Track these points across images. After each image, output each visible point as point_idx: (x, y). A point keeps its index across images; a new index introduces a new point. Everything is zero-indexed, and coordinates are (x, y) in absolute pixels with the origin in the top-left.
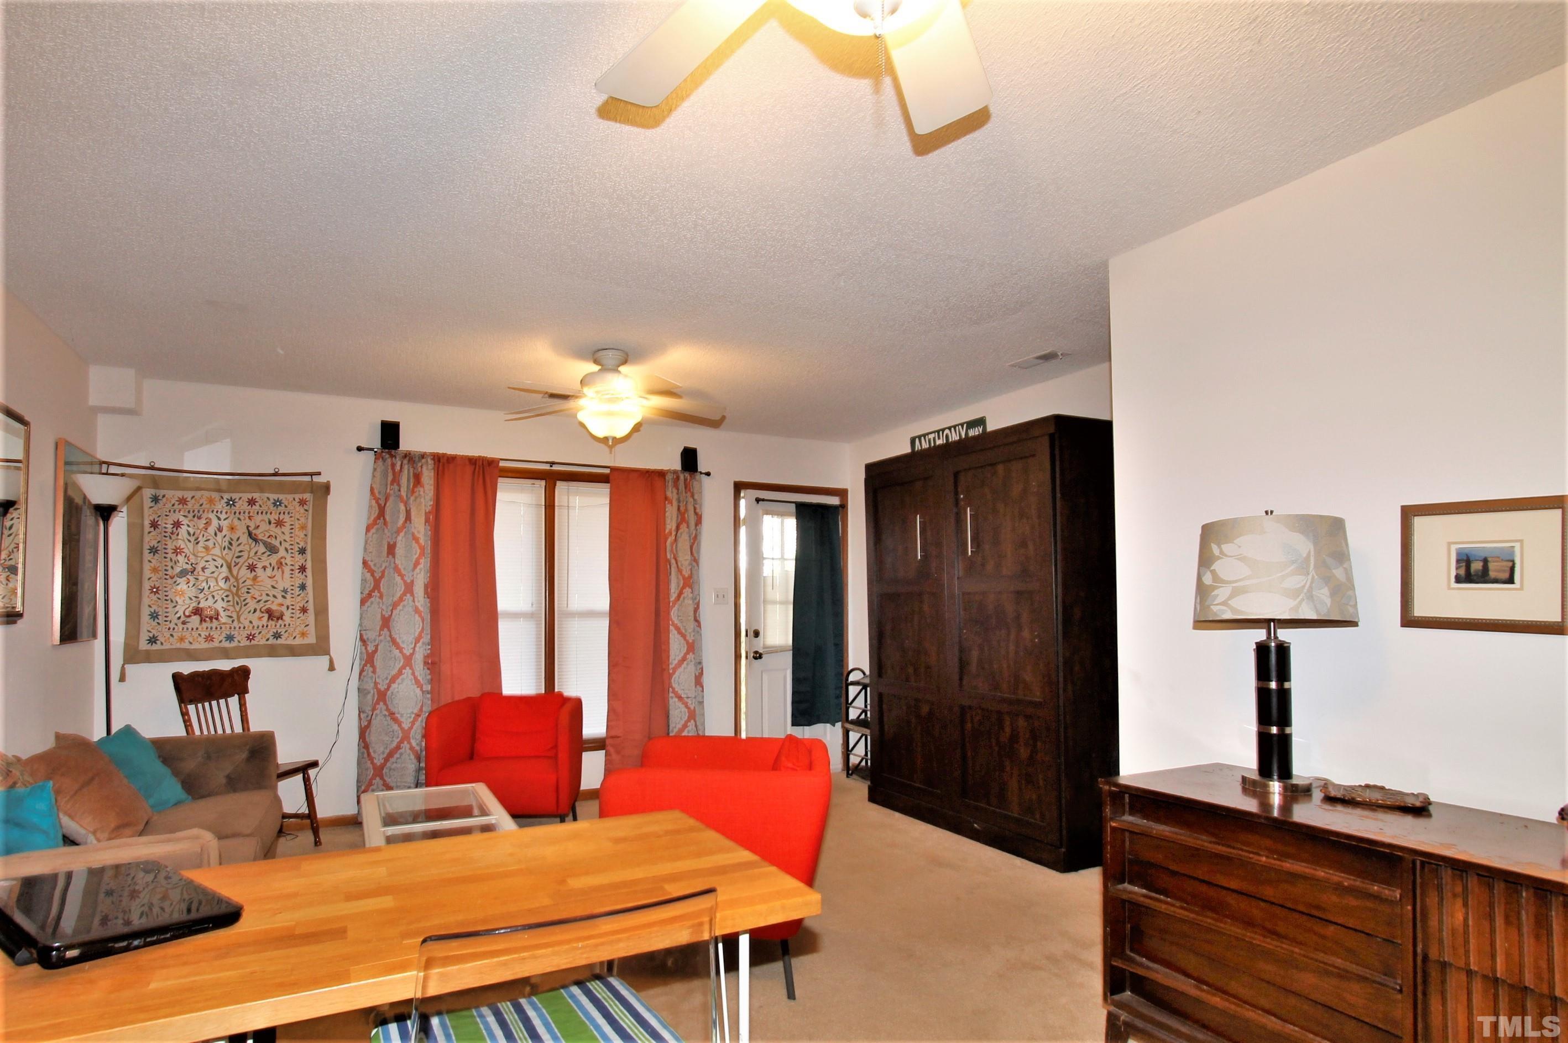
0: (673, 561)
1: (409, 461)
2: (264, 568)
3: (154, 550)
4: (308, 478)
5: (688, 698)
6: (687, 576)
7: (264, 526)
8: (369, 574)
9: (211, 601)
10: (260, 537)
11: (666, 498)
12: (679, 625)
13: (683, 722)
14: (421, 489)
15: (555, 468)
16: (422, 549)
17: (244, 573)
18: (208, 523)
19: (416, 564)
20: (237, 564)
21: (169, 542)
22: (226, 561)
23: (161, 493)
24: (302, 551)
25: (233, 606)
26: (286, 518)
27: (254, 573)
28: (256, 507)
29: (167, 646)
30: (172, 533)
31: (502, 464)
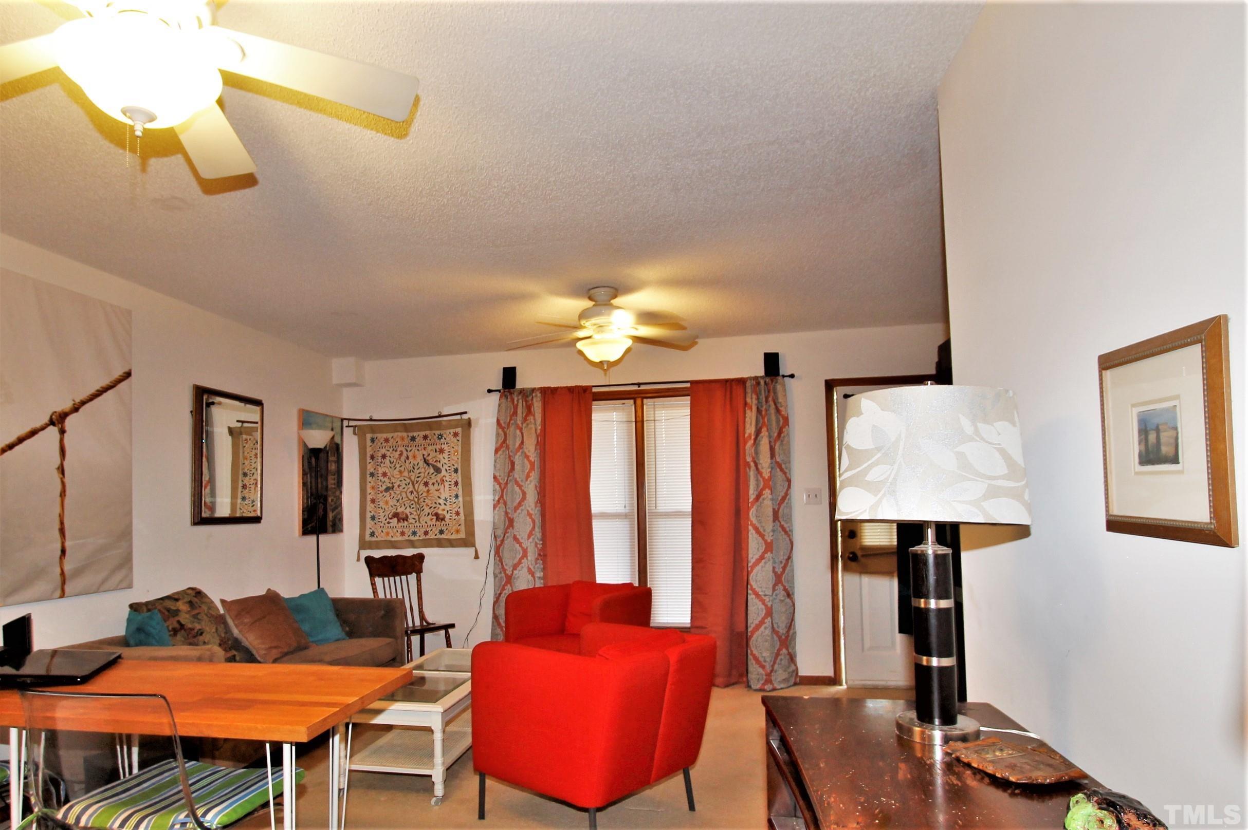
0: (752, 464)
1: (523, 397)
2: (433, 484)
3: (372, 475)
4: (458, 417)
5: (765, 595)
6: (767, 478)
7: (433, 454)
8: (498, 486)
9: (403, 507)
10: (431, 462)
11: (746, 404)
12: (758, 525)
13: (760, 619)
14: (532, 417)
15: (643, 387)
16: (532, 464)
17: (422, 488)
18: (401, 455)
19: (528, 477)
20: (417, 482)
21: (380, 469)
22: (412, 481)
23: (375, 436)
24: (456, 471)
25: (416, 511)
26: (445, 447)
27: (427, 488)
28: (428, 441)
29: (380, 539)
30: (381, 463)
31: (595, 390)
